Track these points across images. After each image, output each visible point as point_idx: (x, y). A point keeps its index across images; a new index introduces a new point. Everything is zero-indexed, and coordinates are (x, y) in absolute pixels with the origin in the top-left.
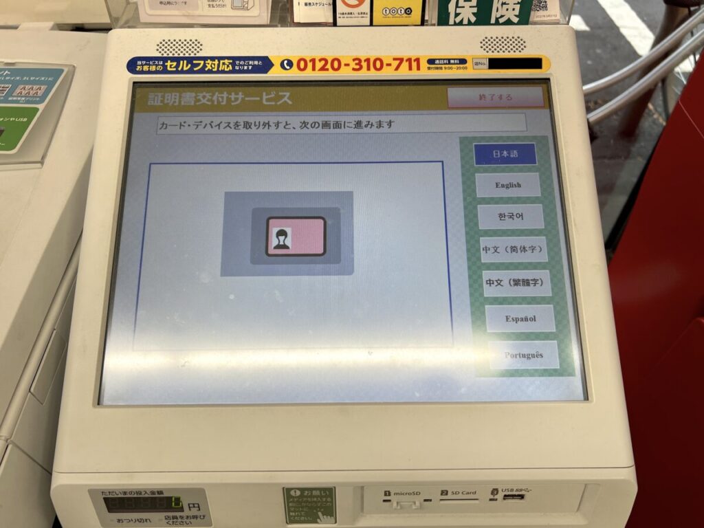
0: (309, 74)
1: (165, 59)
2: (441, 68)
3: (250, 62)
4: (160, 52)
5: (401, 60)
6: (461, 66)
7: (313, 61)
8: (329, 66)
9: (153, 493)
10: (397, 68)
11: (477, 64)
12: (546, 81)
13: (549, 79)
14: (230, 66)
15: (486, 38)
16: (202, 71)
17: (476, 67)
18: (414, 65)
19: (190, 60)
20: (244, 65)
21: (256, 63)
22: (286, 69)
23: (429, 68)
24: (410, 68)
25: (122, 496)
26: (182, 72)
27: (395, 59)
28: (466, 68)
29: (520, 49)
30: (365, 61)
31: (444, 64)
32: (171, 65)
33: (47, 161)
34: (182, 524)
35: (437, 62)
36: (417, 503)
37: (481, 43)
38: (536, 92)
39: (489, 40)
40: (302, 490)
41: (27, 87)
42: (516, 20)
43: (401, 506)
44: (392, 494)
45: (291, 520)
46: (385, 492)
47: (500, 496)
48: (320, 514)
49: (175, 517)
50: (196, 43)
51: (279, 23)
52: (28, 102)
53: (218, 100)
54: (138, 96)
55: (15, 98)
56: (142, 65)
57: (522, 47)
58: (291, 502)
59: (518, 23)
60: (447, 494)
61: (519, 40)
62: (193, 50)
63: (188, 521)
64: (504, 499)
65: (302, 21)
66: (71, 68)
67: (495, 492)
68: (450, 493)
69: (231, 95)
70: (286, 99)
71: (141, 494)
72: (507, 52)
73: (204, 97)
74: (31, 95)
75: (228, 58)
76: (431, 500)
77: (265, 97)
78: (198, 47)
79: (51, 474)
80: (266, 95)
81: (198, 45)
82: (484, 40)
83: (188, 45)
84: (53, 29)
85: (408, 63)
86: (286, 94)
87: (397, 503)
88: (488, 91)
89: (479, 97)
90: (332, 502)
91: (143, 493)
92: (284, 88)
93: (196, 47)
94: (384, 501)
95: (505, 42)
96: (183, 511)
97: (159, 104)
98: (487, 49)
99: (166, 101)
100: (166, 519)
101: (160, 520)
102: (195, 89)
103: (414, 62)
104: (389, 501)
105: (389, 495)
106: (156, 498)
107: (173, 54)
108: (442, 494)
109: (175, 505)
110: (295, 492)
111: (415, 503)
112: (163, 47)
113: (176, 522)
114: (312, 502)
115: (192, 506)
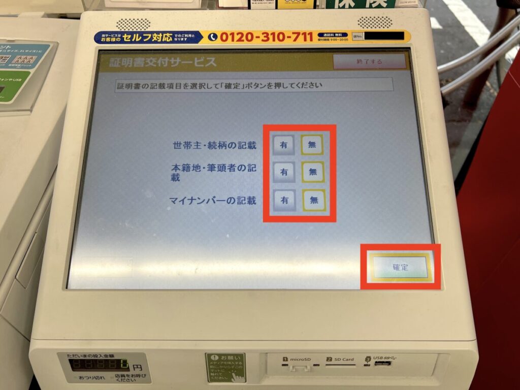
0: (229, 44)
1: (122, 33)
2: (328, 40)
3: (186, 35)
4: (119, 28)
5: (298, 34)
6: (344, 38)
7: (232, 34)
8: (244, 38)
9: (106, 356)
10: (295, 40)
11: (355, 36)
12: (407, 50)
13: (410, 48)
14: (171, 38)
15: (362, 18)
16: (150, 42)
17: (354, 39)
18: (308, 37)
19: (141, 34)
20: (181, 37)
21: (190, 35)
22: (212, 40)
23: (319, 40)
24: (305, 40)
25: (83, 358)
26: (135, 42)
27: (293, 33)
28: (347, 40)
29: (388, 26)
30: (271, 34)
31: (331, 37)
32: (127, 38)
33: (34, 109)
34: (128, 381)
35: (325, 35)
36: (309, 367)
37: (359, 21)
38: (400, 57)
39: (365, 19)
40: (220, 355)
41: (22, 57)
42: (385, 5)
43: (296, 369)
44: (289, 359)
45: (211, 379)
46: (284, 358)
47: (372, 362)
48: (233, 374)
49: (123, 376)
50: (146, 21)
51: (208, 7)
52: (22, 68)
53: (161, 63)
54: (102, 60)
55: (13, 65)
56: (106, 37)
57: (389, 24)
58: (212, 365)
59: (387, 7)
60: (331, 360)
61: (387, 19)
62: (143, 26)
63: (133, 379)
64: (375, 365)
65: (225, 6)
66: (56, 44)
67: (368, 359)
68: (333, 359)
69: (171, 59)
70: (212, 62)
71: (97, 357)
72: (378, 28)
73: (151, 61)
74: (25, 62)
75: (170, 32)
76: (318, 365)
77: (196, 61)
78: (147, 24)
79: (30, 341)
80: (198, 59)
81: (148, 23)
82: (360, 19)
83: (140, 23)
84: (43, 17)
85: (303, 36)
86: (212, 59)
87: (293, 367)
88: (363, 57)
89: (356, 62)
90: (243, 365)
91: (99, 356)
92: (211, 55)
93: (145, 24)
94: (283, 365)
95: (377, 21)
96: (129, 371)
97: (118, 66)
98: (363, 26)
99: (123, 64)
100: (116, 377)
101: (111, 378)
102: (145, 55)
103: (307, 35)
104: (287, 365)
105: (287, 360)
106: (109, 360)
107: (129, 30)
108: (327, 361)
109: (123, 366)
110: (215, 357)
111: (306, 367)
112: (121, 24)
113: (124, 379)
114: (228, 365)
115: (135, 367)
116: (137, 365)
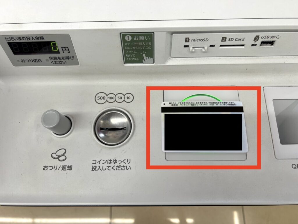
9: (37, 38)
25: (19, 41)
34: (61, 63)
36: (206, 48)
40: (133, 35)
43: (195, 50)
44: (190, 40)
45: (127, 61)
47: (259, 42)
48: (144, 55)
49: (55, 58)
58: (126, 46)
63: (64, 61)
68: (227, 39)
76: (214, 46)
87: (193, 48)
91: (31, 38)
94: (185, 46)
96: (59, 53)
100: (50, 59)
101: (47, 60)
104: (188, 46)
106: (40, 42)
109: (54, 49)
110: (128, 37)
113: (57, 62)
114: (139, 46)
115: (64, 49)
116: (65, 48)
